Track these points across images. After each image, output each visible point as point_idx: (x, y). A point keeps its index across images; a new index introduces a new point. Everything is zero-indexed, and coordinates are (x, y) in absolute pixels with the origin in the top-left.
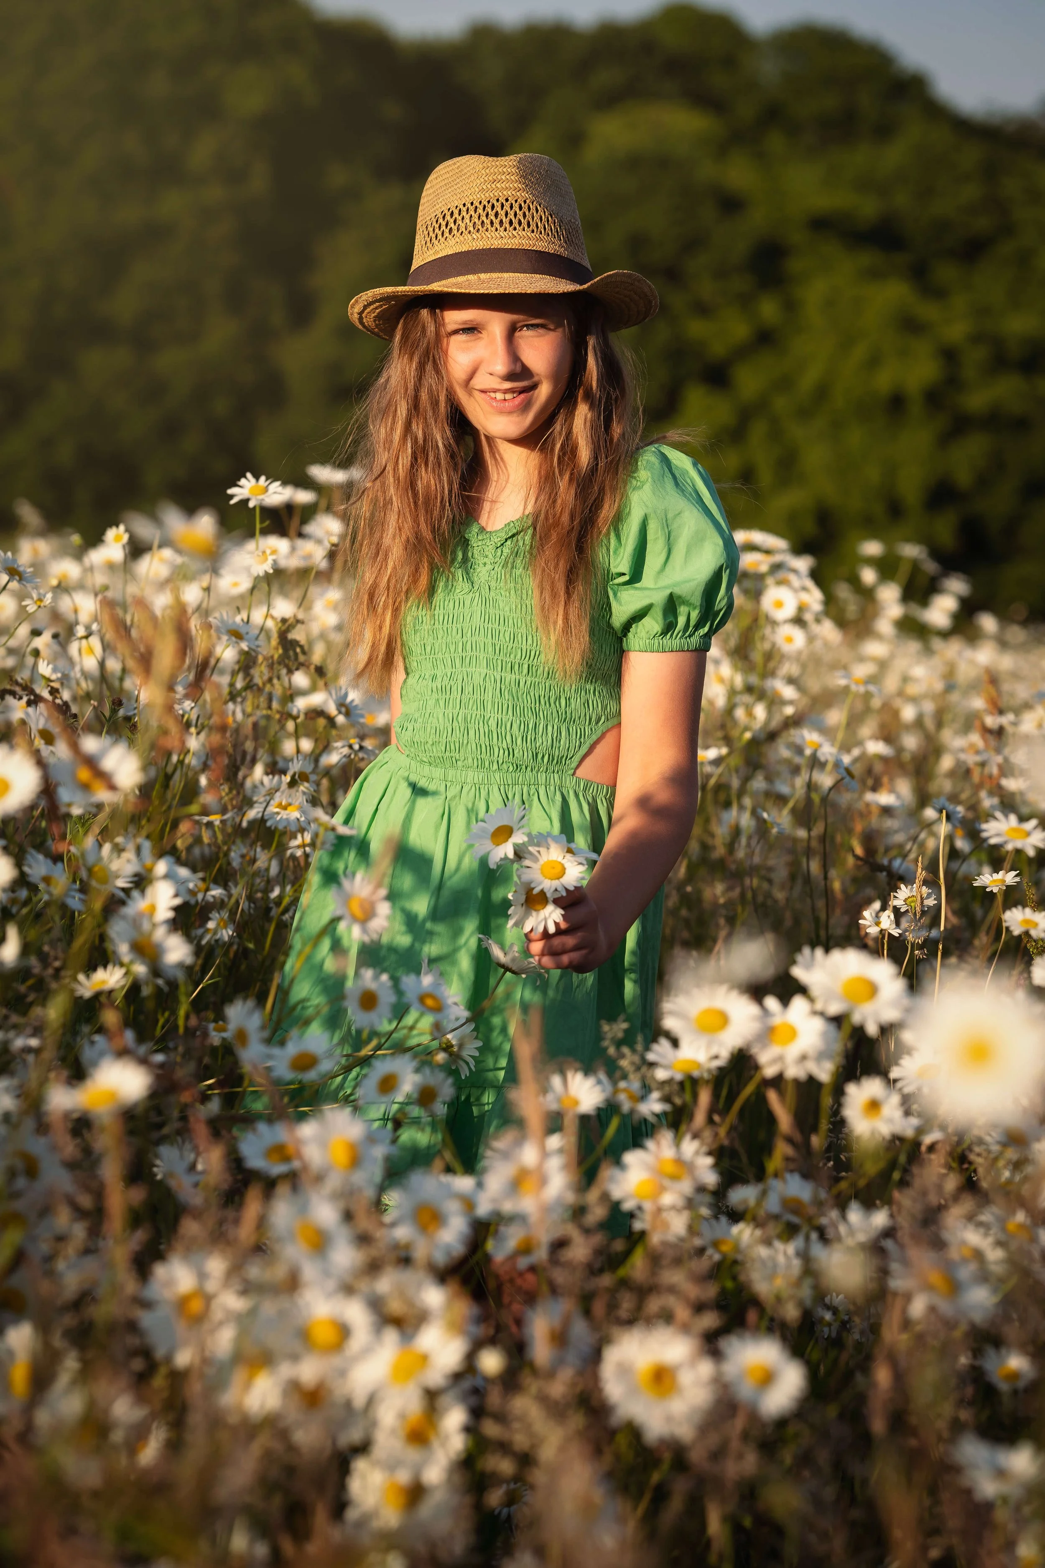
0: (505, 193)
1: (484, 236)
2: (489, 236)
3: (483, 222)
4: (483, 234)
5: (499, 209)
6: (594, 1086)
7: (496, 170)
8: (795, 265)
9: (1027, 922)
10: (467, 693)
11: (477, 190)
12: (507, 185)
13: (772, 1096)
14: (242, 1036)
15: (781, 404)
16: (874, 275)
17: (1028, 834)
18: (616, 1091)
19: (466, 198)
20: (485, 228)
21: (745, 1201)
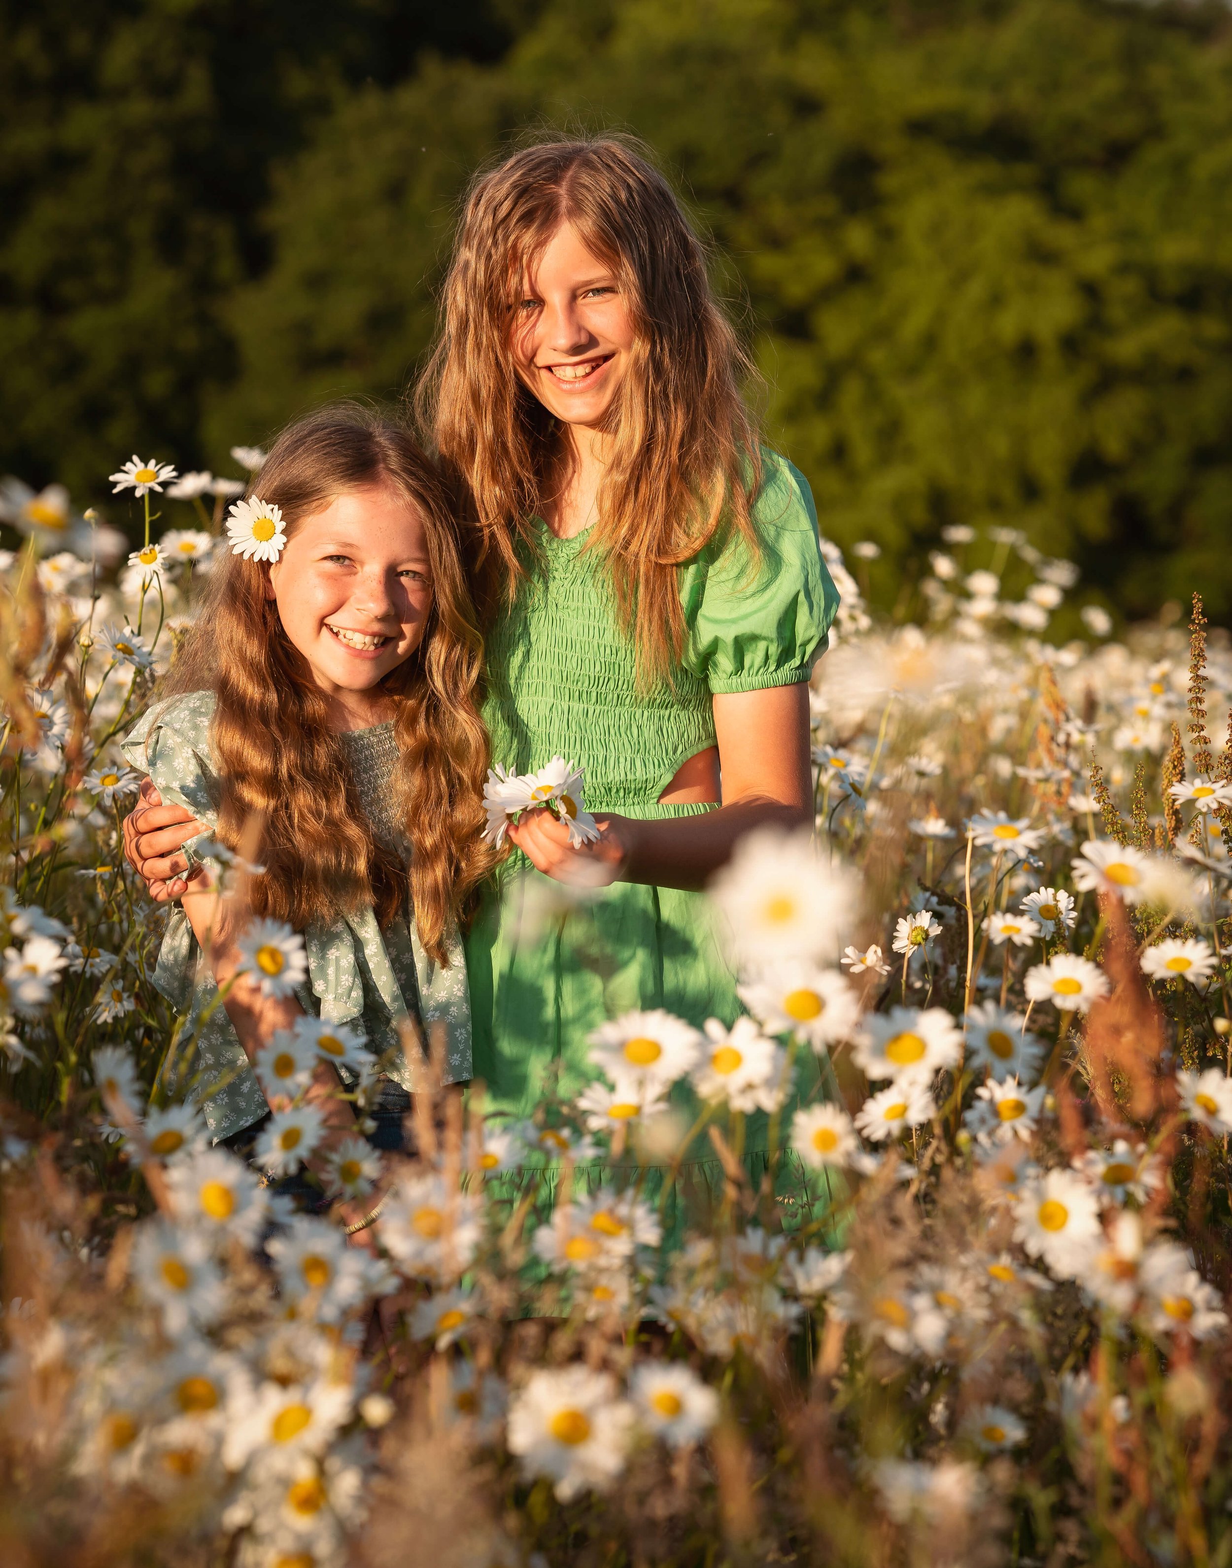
9: (1008, 928)
13: (715, 1134)
14: (112, 1085)
17: (1019, 833)
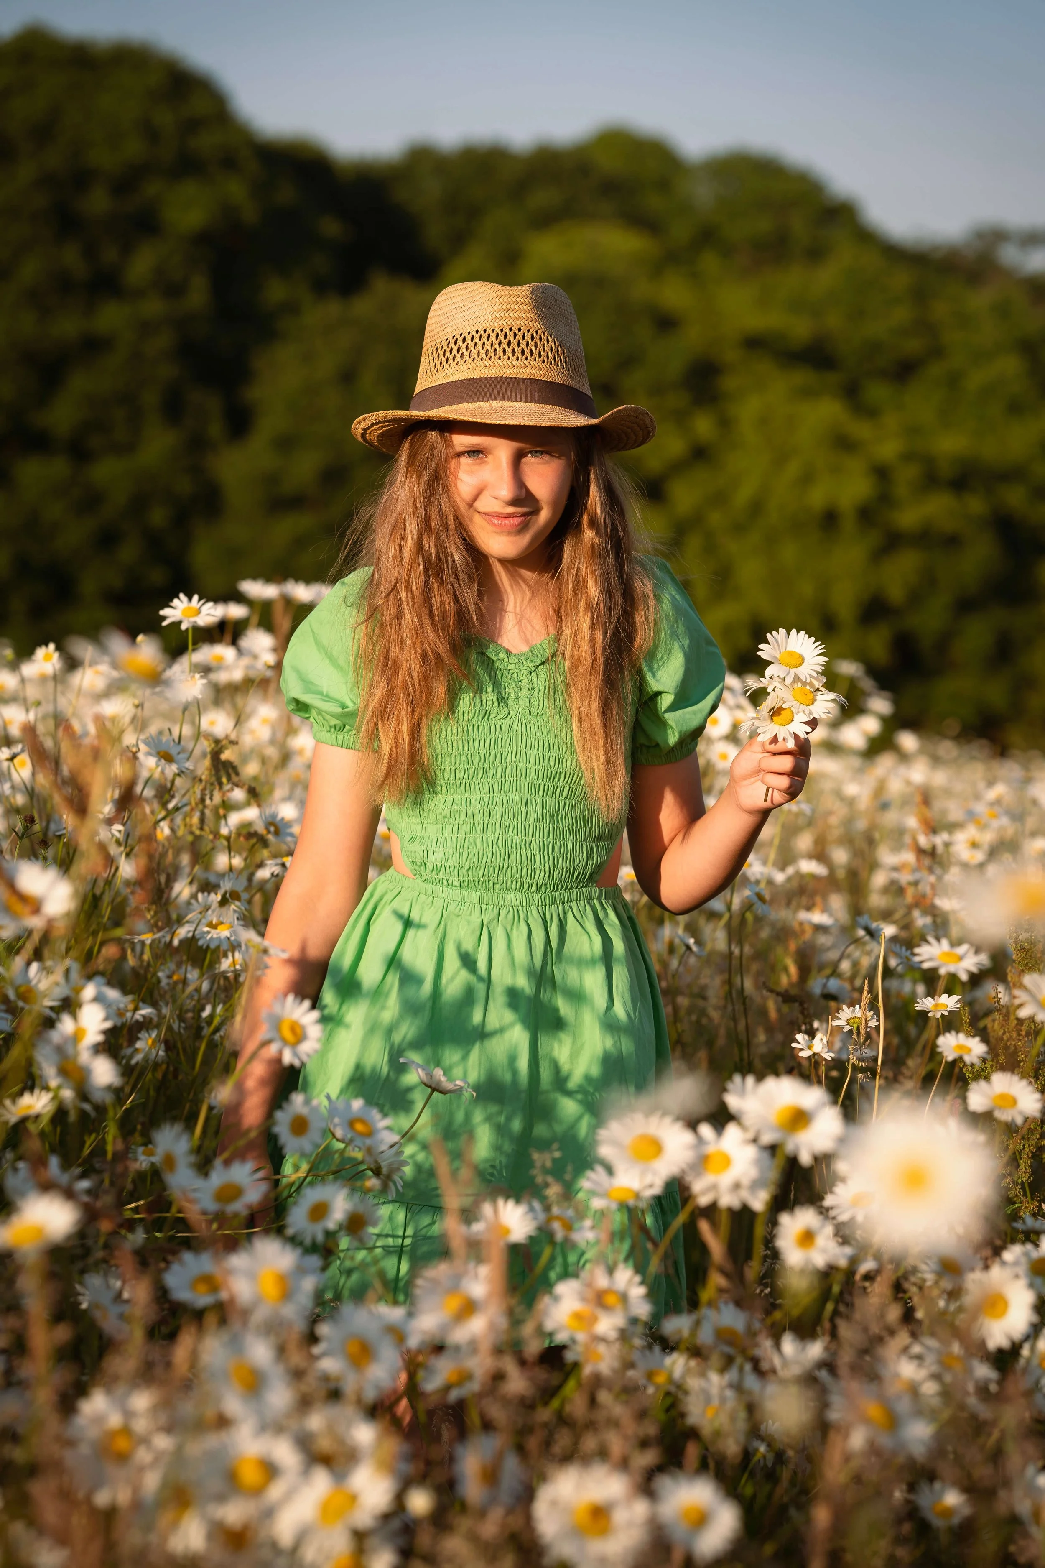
0: (518, 322)
1: (496, 364)
2: (501, 364)
3: (495, 350)
4: (495, 362)
5: (512, 339)
6: (527, 1213)
7: (509, 299)
8: (729, 383)
9: (960, 1047)
10: (506, 818)
11: (490, 317)
12: (520, 315)
13: (704, 1226)
14: (170, 1161)
15: (715, 518)
16: (807, 393)
17: (961, 958)
18: (549, 1219)
19: (479, 325)
20: (497, 356)
21: (679, 1331)
